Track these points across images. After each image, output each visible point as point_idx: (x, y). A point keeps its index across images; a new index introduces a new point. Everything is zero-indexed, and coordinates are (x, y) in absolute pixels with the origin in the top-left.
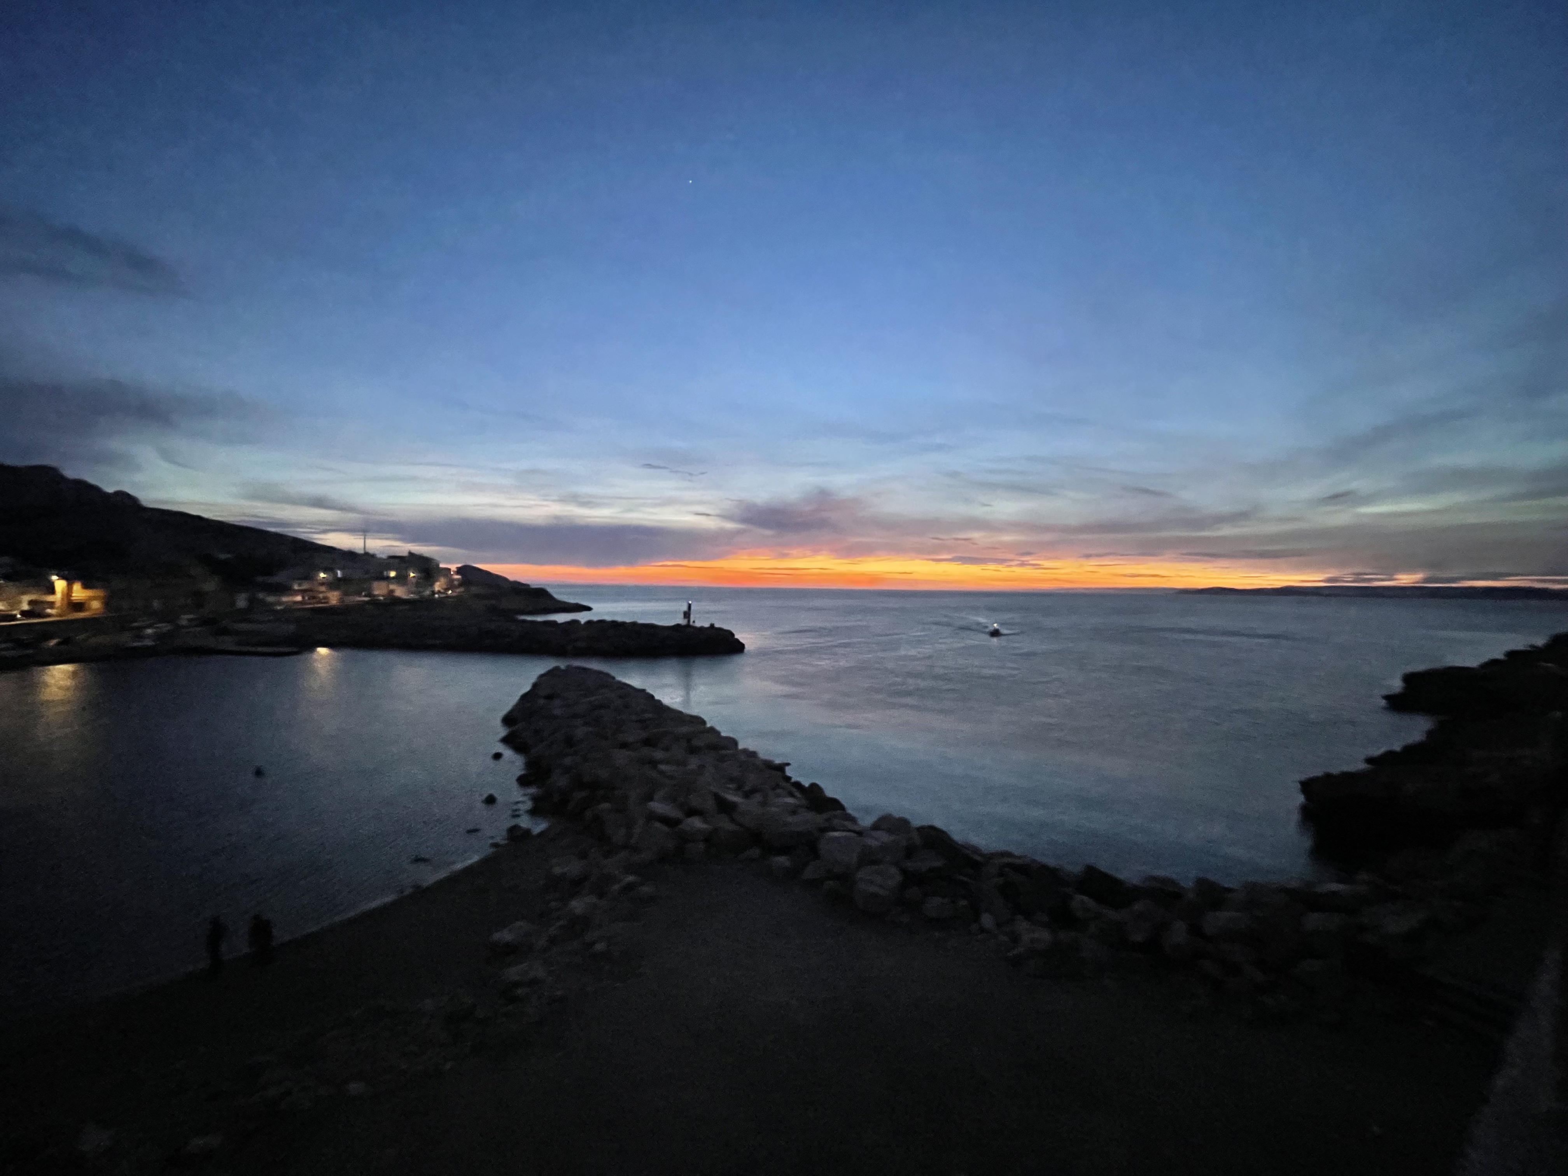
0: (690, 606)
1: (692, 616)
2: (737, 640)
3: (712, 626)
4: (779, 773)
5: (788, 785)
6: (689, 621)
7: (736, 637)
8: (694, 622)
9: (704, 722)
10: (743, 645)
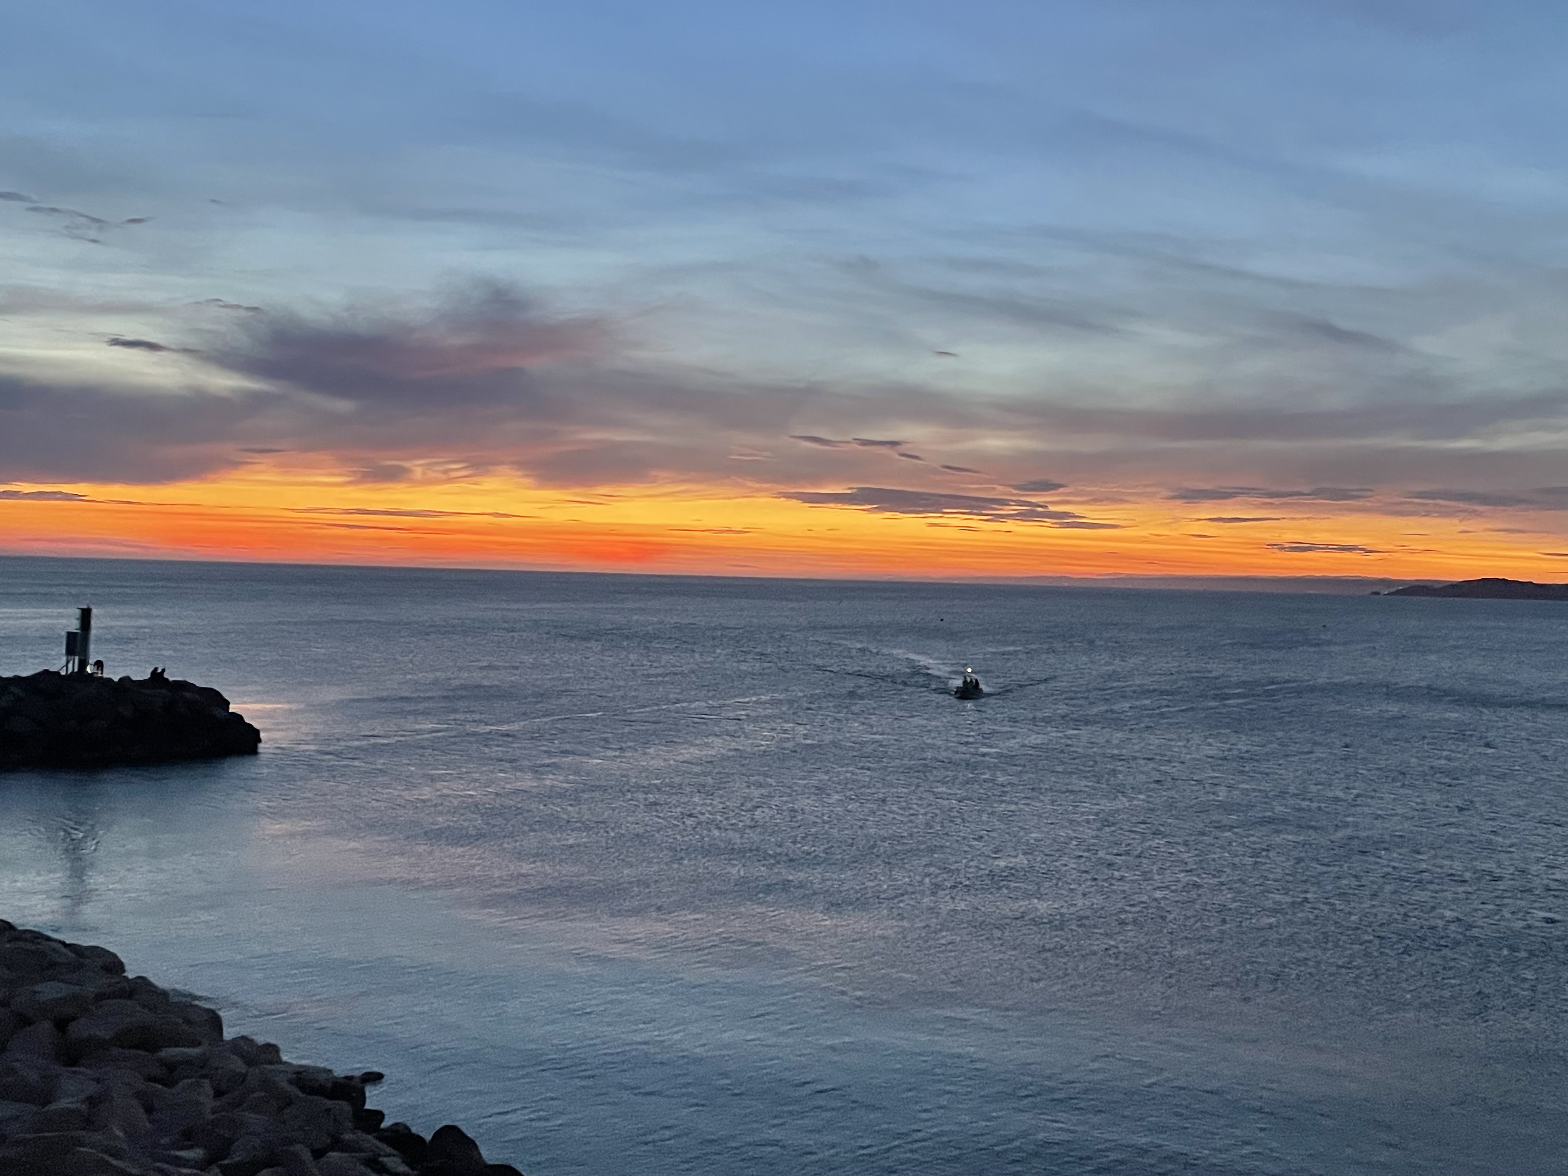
0: (86, 615)
1: (92, 647)
2: (238, 718)
3: (157, 677)
4: (345, 1106)
5: (370, 1141)
6: (83, 664)
7: (233, 708)
8: (99, 664)
9: (114, 965)
10: (254, 735)
